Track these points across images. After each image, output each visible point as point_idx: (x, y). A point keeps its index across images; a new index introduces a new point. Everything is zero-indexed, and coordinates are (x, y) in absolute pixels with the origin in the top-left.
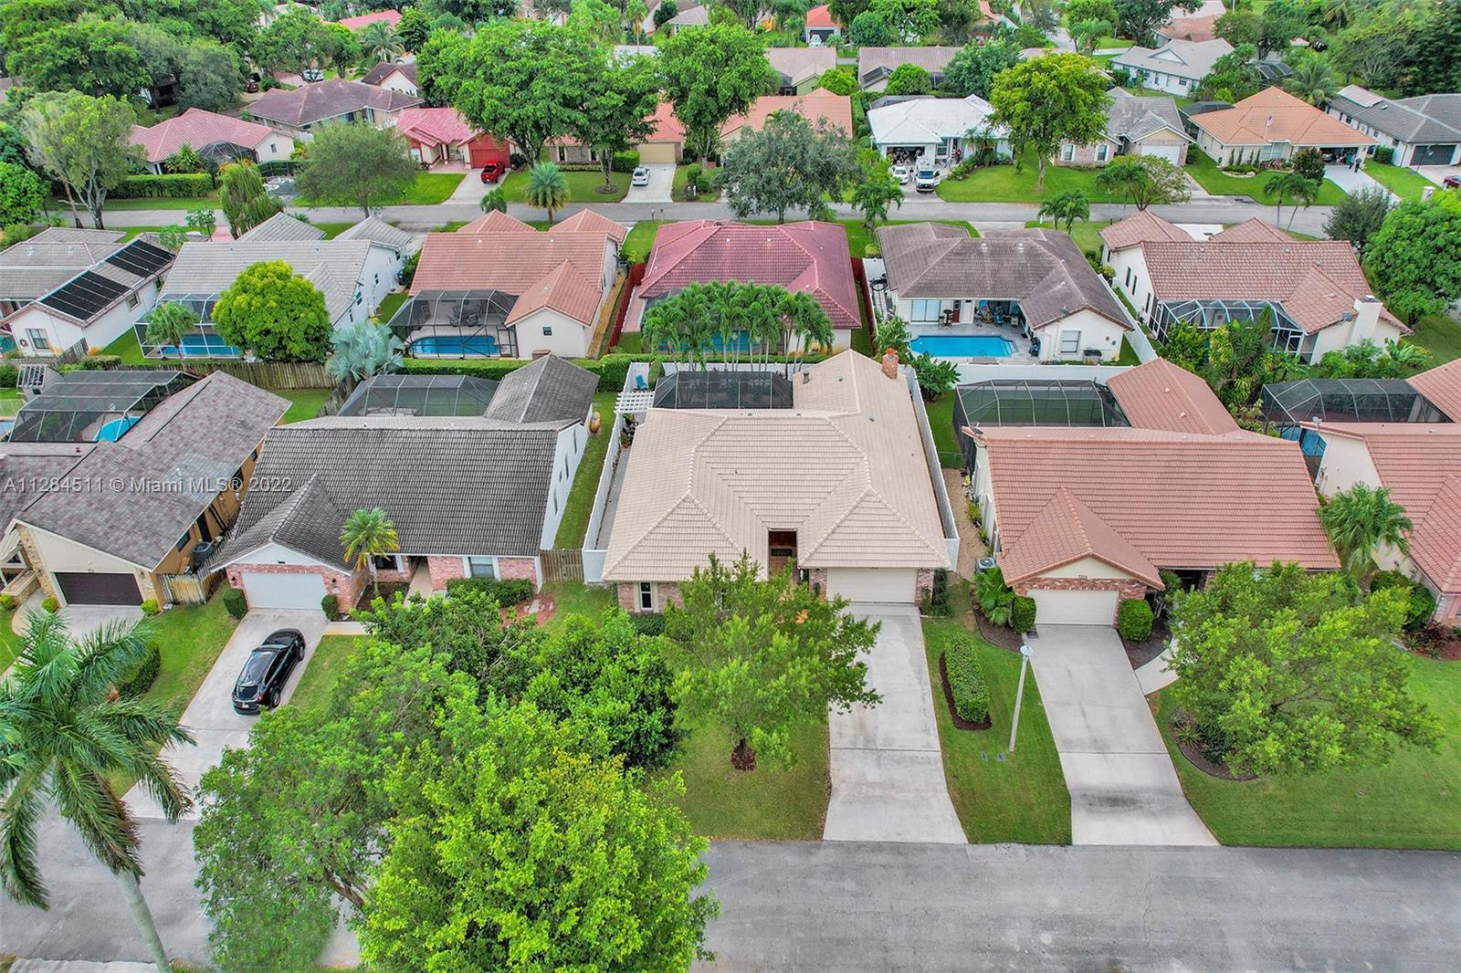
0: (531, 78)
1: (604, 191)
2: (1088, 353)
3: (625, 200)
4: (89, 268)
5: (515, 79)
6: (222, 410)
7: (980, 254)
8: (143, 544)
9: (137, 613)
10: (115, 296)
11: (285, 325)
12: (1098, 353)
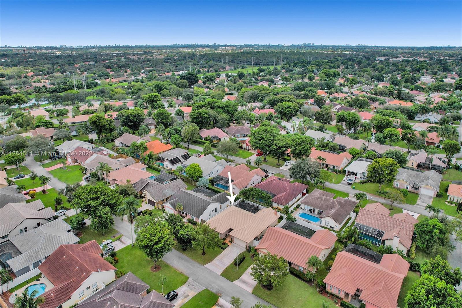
0: (262, 139)
1: (277, 165)
2: (331, 227)
3: (280, 168)
4: (178, 157)
5: (259, 139)
6: (177, 184)
7: (322, 199)
8: (157, 198)
9: (153, 207)
10: (179, 162)
11: (194, 174)
12: (333, 228)
